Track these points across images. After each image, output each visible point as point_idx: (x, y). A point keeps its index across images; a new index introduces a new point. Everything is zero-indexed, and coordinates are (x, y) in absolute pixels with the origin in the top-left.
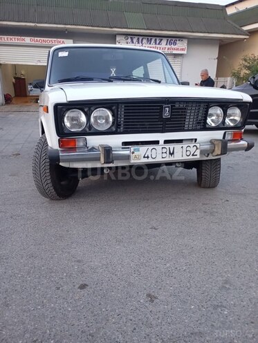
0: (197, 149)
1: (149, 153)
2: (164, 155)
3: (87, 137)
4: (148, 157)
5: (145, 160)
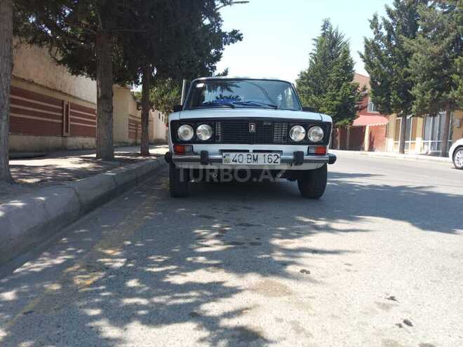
0: (278, 157)
1: (237, 158)
2: (249, 161)
4: (236, 161)
5: (234, 163)
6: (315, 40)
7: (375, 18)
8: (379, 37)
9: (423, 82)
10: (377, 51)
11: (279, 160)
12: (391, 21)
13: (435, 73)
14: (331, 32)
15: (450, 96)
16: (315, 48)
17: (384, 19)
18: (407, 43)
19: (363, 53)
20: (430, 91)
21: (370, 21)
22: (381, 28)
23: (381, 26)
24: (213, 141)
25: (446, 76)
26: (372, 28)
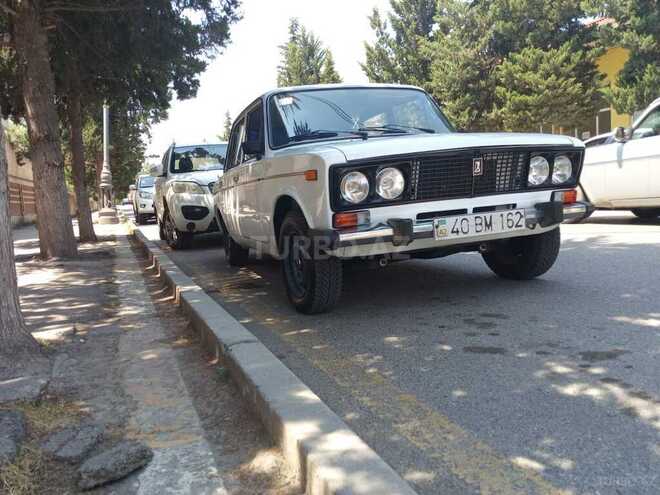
0: (521, 216)
1: (458, 226)
2: (479, 228)
3: (370, 210)
4: (457, 232)
6: (282, 47)
7: (376, 13)
8: (384, 39)
9: (455, 99)
10: (384, 60)
11: (522, 222)
12: (398, 17)
13: (471, 85)
14: (304, 34)
15: (492, 115)
16: (283, 58)
17: (389, 14)
18: (425, 48)
19: (365, 64)
20: (467, 111)
21: (370, 18)
22: (385, 27)
23: (385, 24)
25: (484, 89)
26: (374, 28)
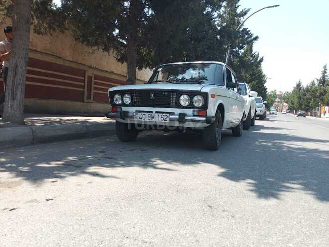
1: (141, 116)
3: (122, 107)
5: (140, 120)
11: (168, 119)
24: (131, 105)
